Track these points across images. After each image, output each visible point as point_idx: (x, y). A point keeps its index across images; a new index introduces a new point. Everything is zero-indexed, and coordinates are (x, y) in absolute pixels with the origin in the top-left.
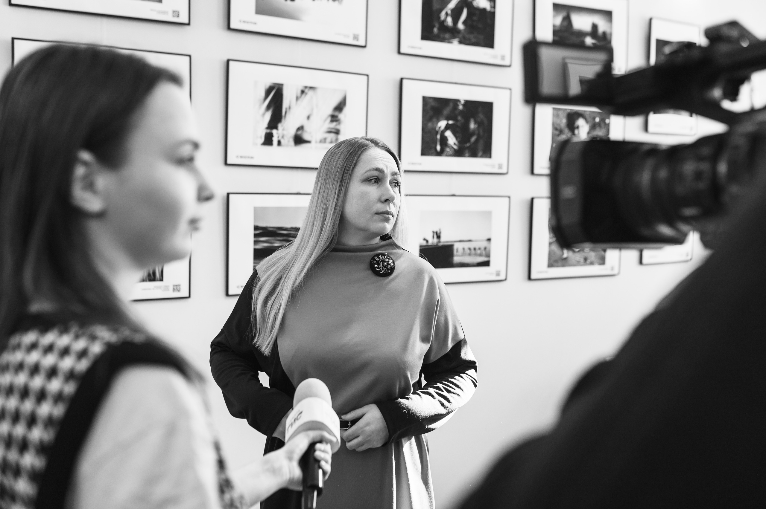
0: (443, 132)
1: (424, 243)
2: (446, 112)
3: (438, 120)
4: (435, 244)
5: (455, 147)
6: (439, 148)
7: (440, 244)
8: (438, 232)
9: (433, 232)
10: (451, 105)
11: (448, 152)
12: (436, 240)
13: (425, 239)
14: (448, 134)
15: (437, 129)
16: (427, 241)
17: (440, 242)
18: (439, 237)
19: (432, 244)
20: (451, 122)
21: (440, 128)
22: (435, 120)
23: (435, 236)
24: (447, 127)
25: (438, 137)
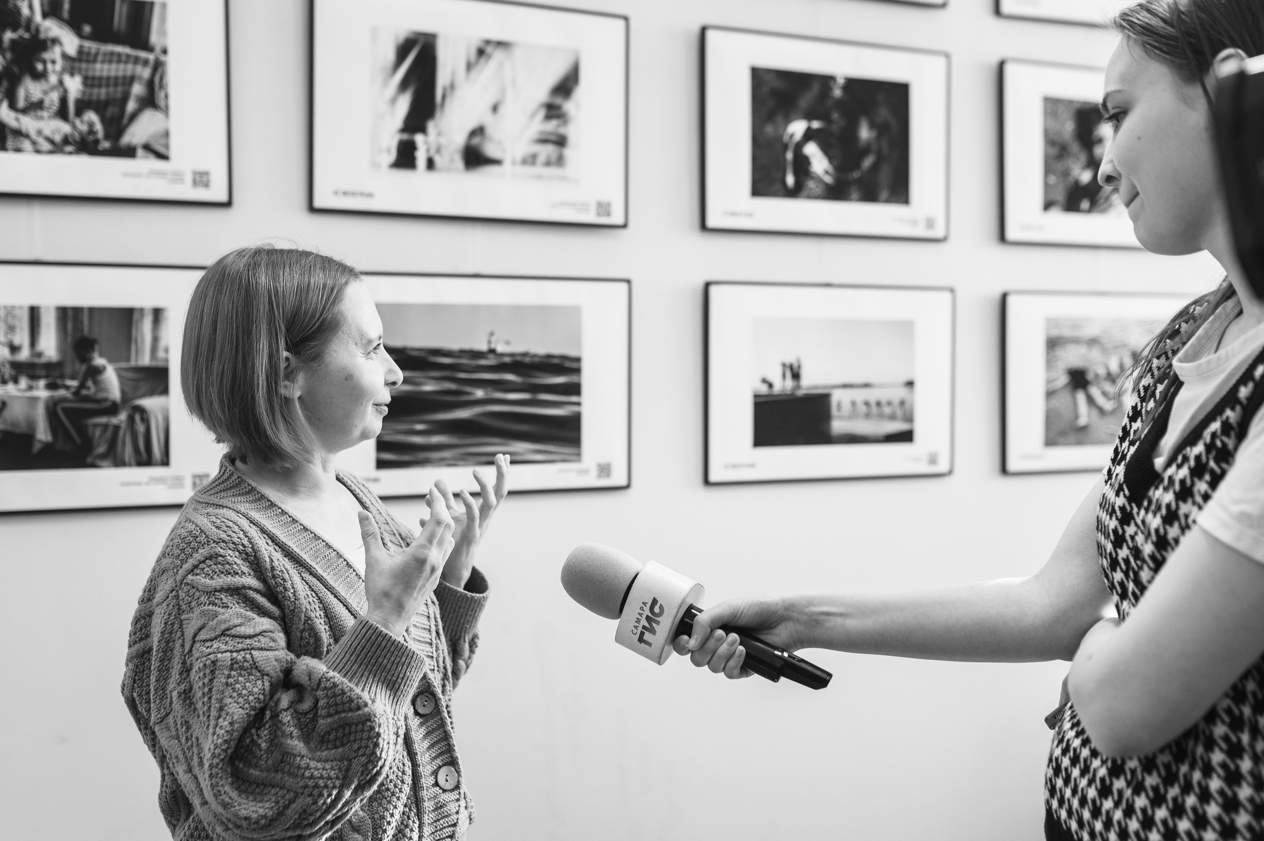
0: (799, 146)
1: (764, 389)
2: (805, 101)
3: (788, 120)
4: (789, 393)
5: (828, 179)
6: (790, 180)
7: (801, 393)
8: (795, 365)
9: (784, 365)
10: (816, 88)
11: (811, 189)
12: (789, 383)
13: (764, 381)
14: (812, 150)
15: (786, 138)
16: (771, 386)
17: (798, 387)
18: (796, 376)
19: (781, 393)
20: (816, 125)
21: (792, 136)
22: (780, 119)
23: (789, 375)
24: (809, 135)
25: (789, 155)
